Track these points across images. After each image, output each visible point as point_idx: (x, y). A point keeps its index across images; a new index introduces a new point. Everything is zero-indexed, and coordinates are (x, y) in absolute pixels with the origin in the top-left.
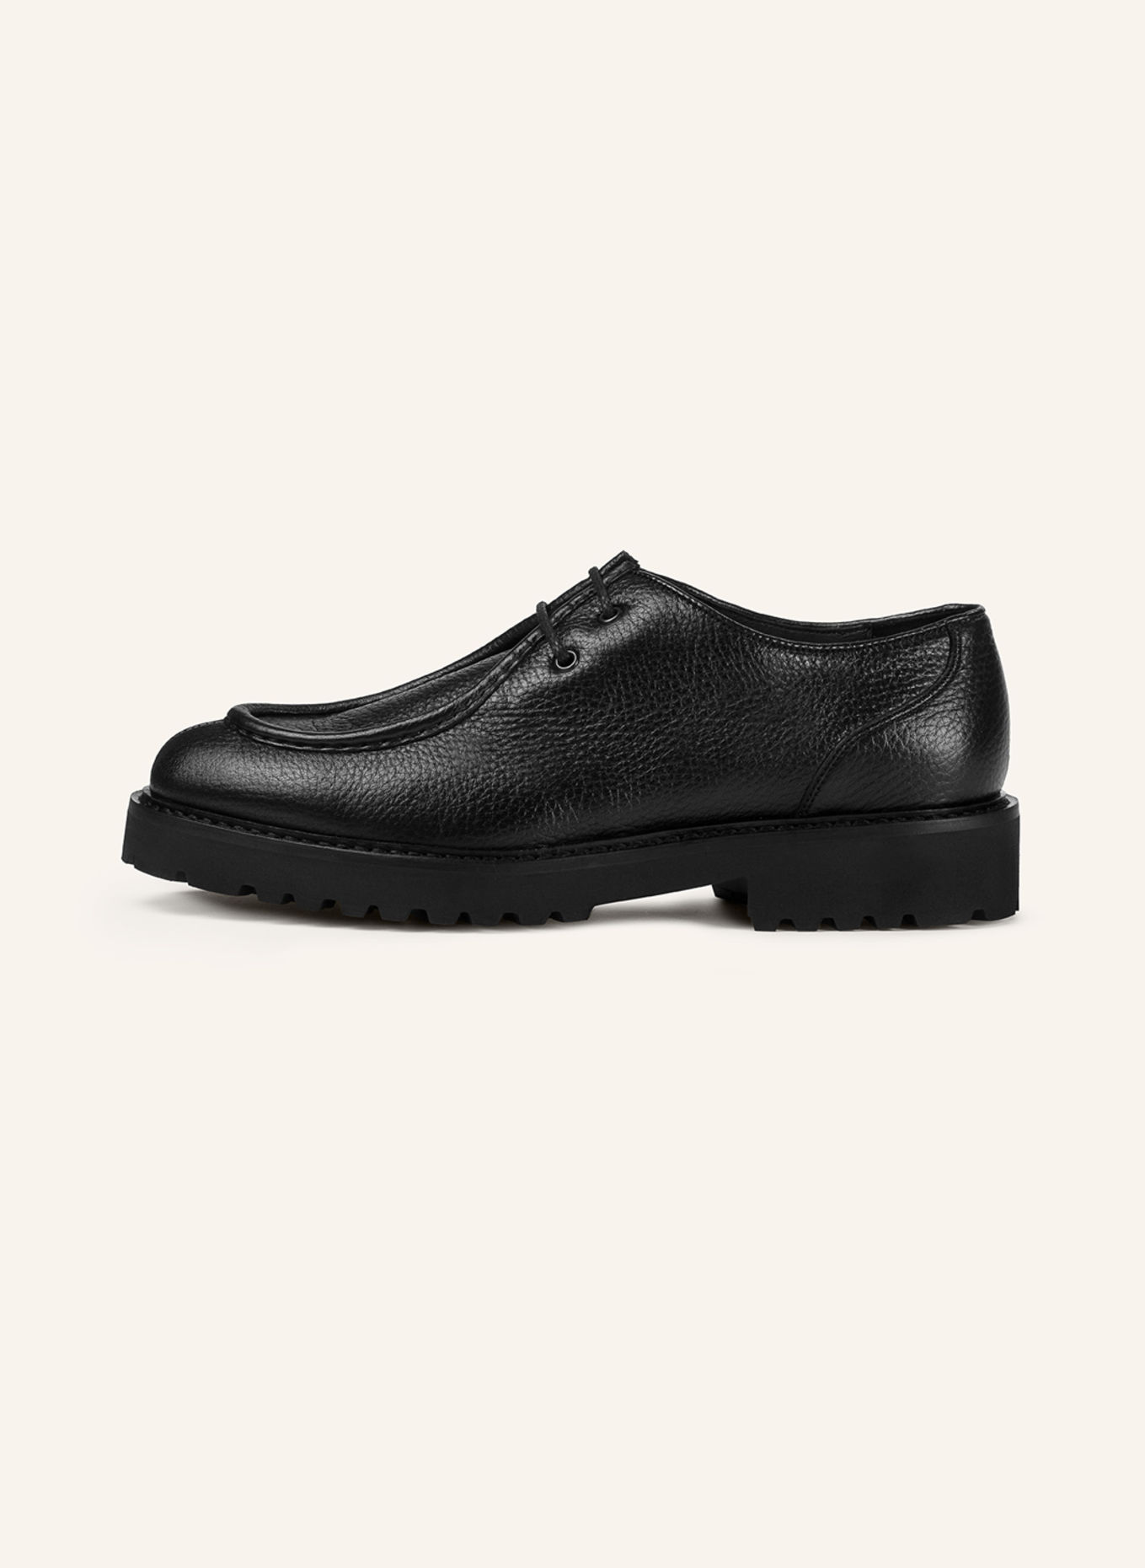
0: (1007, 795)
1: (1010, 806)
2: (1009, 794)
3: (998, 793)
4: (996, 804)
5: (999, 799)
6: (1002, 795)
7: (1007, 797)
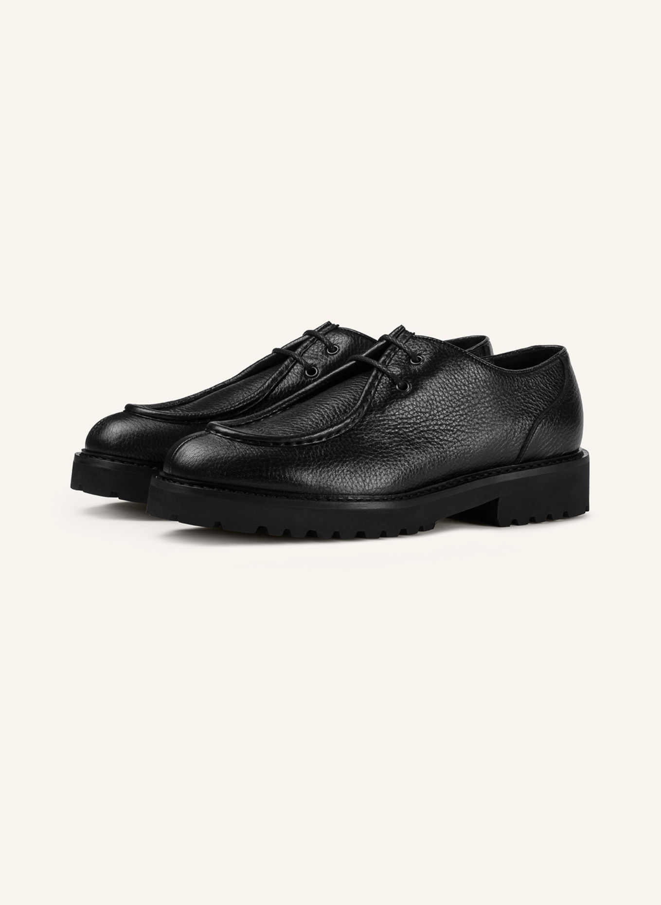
0: (583, 449)
1: (584, 456)
2: (584, 448)
3: (578, 450)
4: (577, 455)
5: (579, 452)
6: (580, 450)
7: (583, 451)
